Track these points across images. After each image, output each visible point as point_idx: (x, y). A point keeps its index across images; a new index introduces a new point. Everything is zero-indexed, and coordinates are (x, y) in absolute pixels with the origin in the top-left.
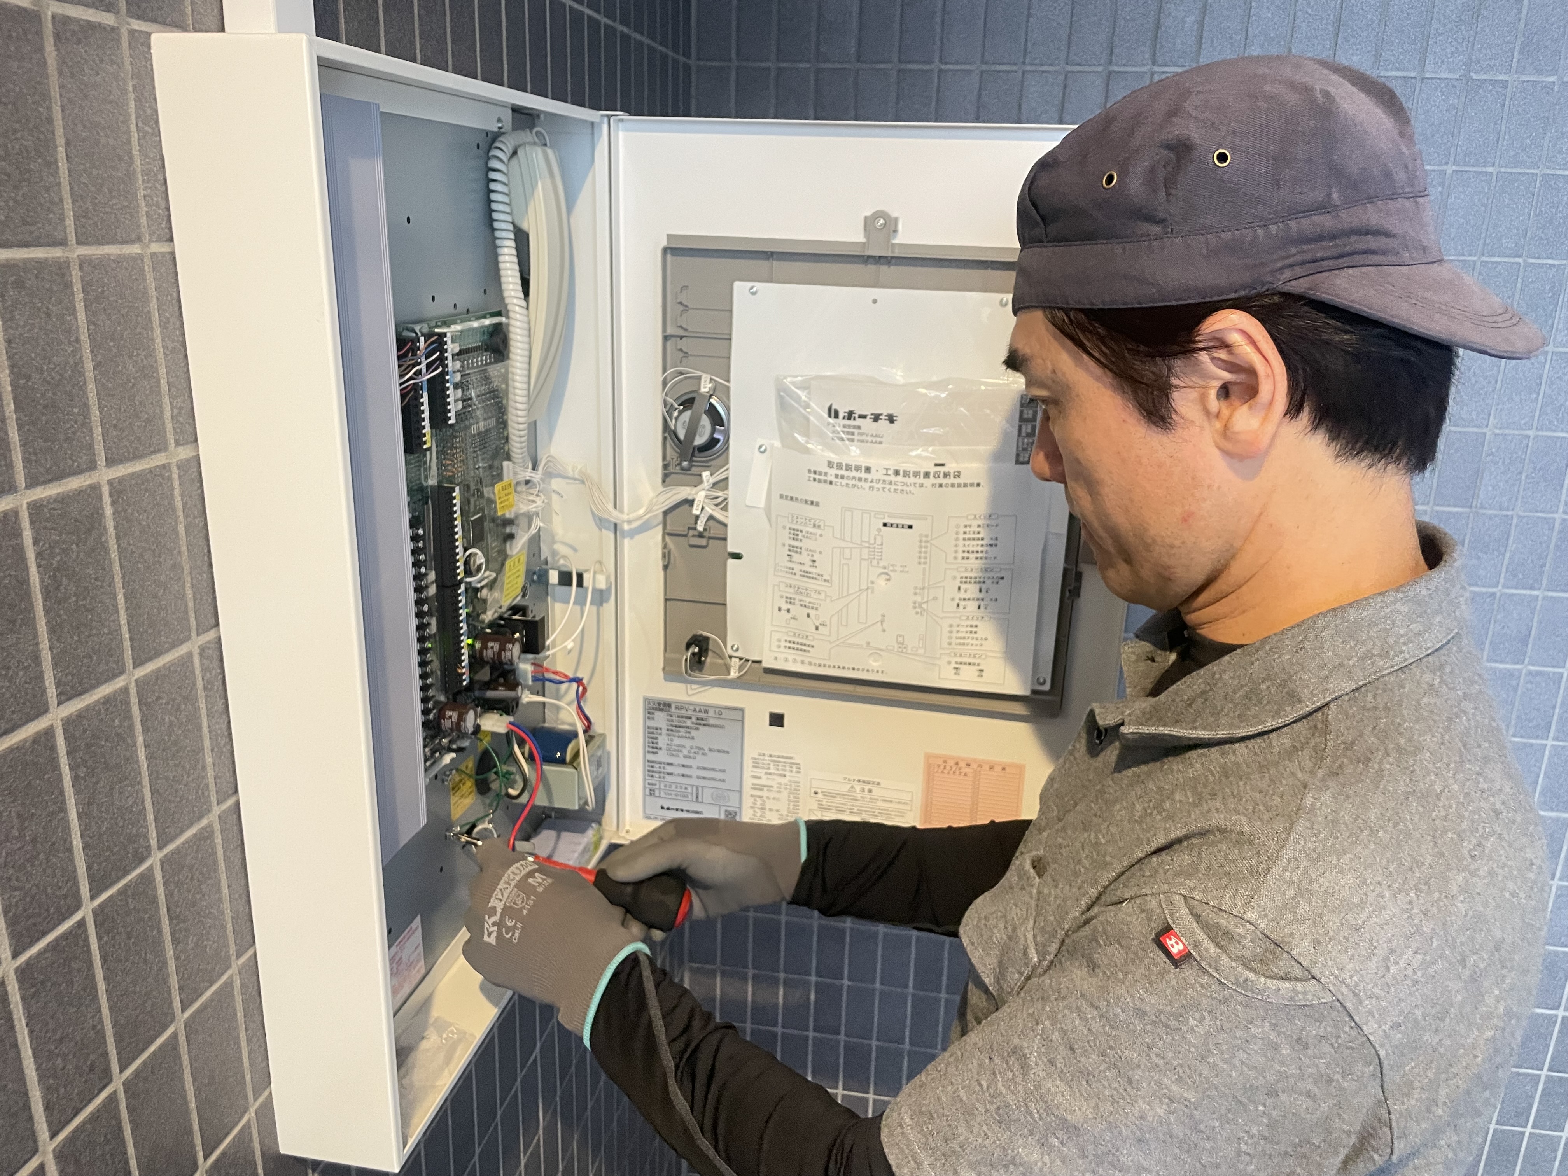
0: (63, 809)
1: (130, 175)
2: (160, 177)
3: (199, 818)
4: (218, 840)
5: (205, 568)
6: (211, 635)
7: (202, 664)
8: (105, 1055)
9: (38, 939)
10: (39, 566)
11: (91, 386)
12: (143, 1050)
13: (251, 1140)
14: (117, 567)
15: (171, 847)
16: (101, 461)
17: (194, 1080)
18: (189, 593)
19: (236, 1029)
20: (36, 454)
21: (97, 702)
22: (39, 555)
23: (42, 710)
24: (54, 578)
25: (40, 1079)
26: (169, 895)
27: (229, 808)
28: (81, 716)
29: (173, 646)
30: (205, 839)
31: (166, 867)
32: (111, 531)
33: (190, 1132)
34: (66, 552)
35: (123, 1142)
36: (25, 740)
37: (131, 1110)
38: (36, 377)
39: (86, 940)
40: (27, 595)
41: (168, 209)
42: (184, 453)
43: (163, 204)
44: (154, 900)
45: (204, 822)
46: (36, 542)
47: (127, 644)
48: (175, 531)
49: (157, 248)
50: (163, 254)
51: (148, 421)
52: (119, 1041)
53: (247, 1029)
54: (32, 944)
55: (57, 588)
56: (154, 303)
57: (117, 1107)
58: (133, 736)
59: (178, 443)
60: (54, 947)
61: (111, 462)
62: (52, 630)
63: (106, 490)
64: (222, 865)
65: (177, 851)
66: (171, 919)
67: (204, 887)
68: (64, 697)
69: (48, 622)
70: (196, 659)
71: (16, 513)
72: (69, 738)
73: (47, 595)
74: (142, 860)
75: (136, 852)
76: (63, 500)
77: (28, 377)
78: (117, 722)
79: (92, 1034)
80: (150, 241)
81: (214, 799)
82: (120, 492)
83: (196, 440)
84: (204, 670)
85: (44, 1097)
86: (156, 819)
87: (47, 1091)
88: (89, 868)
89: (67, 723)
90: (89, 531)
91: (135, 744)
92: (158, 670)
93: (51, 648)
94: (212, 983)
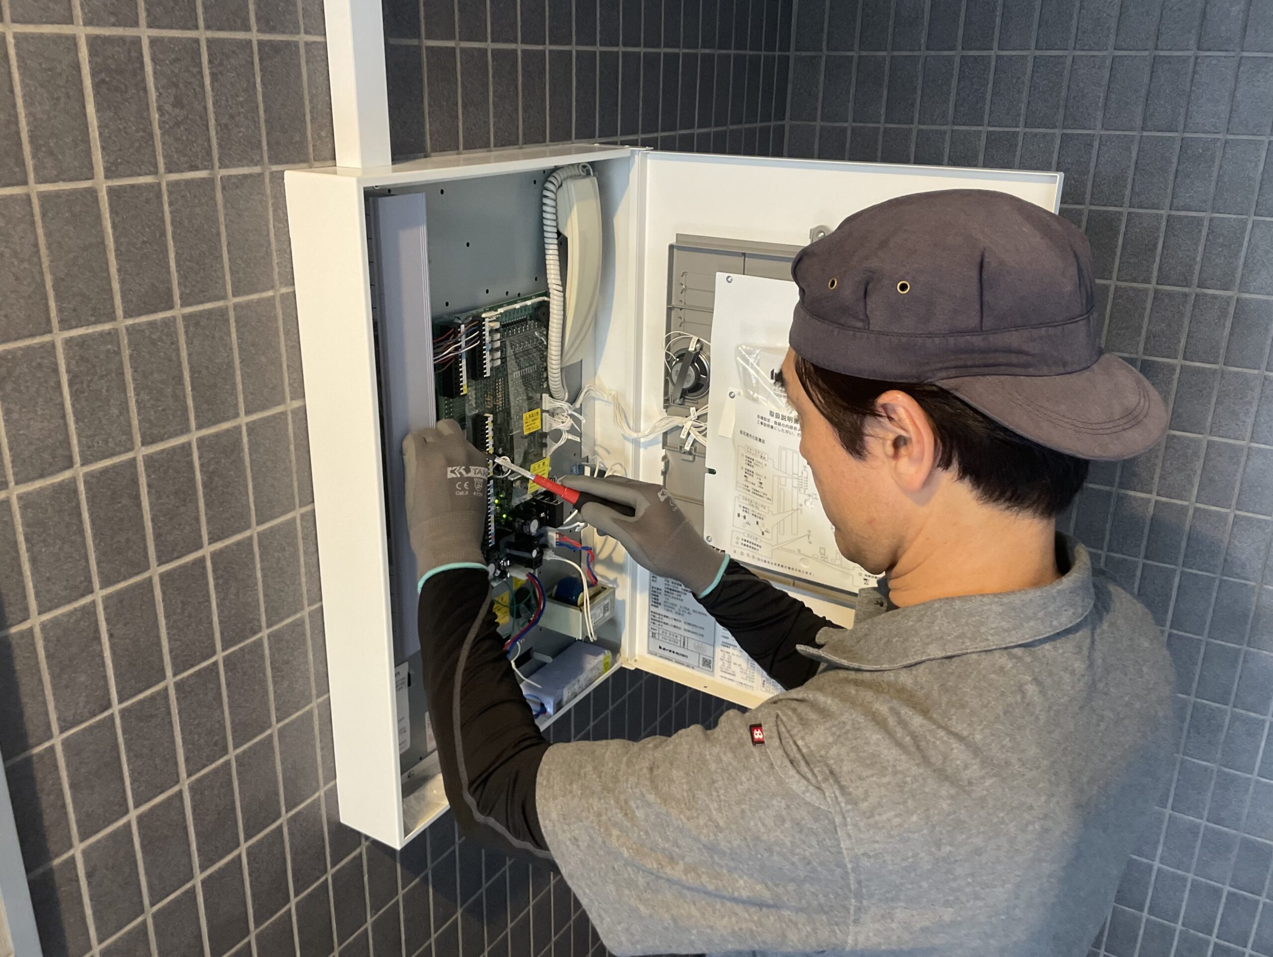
0: (209, 601)
1: (268, 254)
2: (288, 251)
3: (295, 612)
4: (308, 626)
5: (307, 469)
6: (308, 508)
7: (302, 525)
8: (225, 738)
9: (189, 668)
10: (201, 471)
11: (238, 373)
12: (249, 740)
13: (319, 809)
14: (249, 470)
15: (275, 628)
16: (242, 412)
17: (282, 764)
18: (295, 484)
19: (314, 739)
20: (202, 412)
21: (233, 544)
22: (202, 465)
23: (200, 546)
24: (210, 478)
25: (184, 743)
26: (272, 655)
27: (316, 609)
28: (221, 552)
29: (284, 513)
30: (298, 625)
31: (271, 638)
32: (246, 450)
33: (277, 794)
34: (218, 463)
35: (232, 790)
36: (188, 563)
37: (239, 773)
38: (204, 372)
39: (218, 673)
40: (194, 487)
41: (292, 268)
42: (296, 404)
43: (289, 266)
44: (262, 657)
45: (298, 616)
46: (200, 458)
47: (253, 513)
48: (288, 450)
49: (284, 290)
50: (288, 294)
51: (274, 388)
52: (234, 731)
53: (321, 741)
54: (185, 670)
55: (211, 483)
56: (280, 322)
57: (230, 769)
58: (254, 563)
59: (292, 399)
60: (198, 674)
61: (247, 413)
62: (207, 505)
63: (244, 429)
64: (309, 643)
65: (279, 631)
66: (272, 669)
67: (296, 653)
68: (212, 540)
69: (205, 501)
70: (298, 521)
71: (189, 444)
72: (214, 563)
73: (205, 486)
74: (255, 633)
75: (251, 628)
76: (217, 435)
77: (200, 372)
78: (244, 556)
79: (217, 726)
80: (280, 287)
81: (306, 602)
82: (253, 429)
83: (304, 396)
84: (303, 527)
85: (185, 754)
86: (266, 611)
87: (187, 752)
88: (222, 633)
89: (215, 556)
90: (233, 451)
91: (255, 568)
92: (272, 528)
93: (206, 514)
94: (298, 710)
